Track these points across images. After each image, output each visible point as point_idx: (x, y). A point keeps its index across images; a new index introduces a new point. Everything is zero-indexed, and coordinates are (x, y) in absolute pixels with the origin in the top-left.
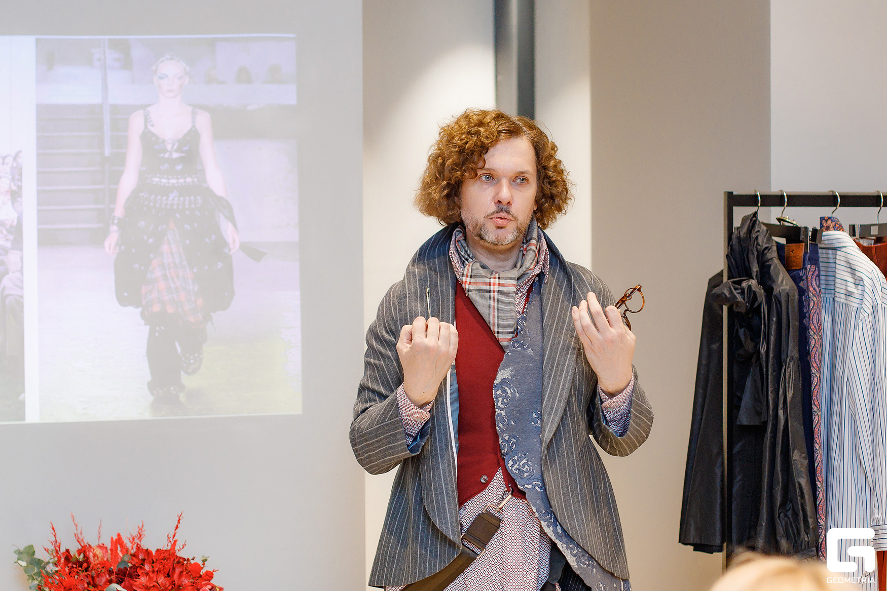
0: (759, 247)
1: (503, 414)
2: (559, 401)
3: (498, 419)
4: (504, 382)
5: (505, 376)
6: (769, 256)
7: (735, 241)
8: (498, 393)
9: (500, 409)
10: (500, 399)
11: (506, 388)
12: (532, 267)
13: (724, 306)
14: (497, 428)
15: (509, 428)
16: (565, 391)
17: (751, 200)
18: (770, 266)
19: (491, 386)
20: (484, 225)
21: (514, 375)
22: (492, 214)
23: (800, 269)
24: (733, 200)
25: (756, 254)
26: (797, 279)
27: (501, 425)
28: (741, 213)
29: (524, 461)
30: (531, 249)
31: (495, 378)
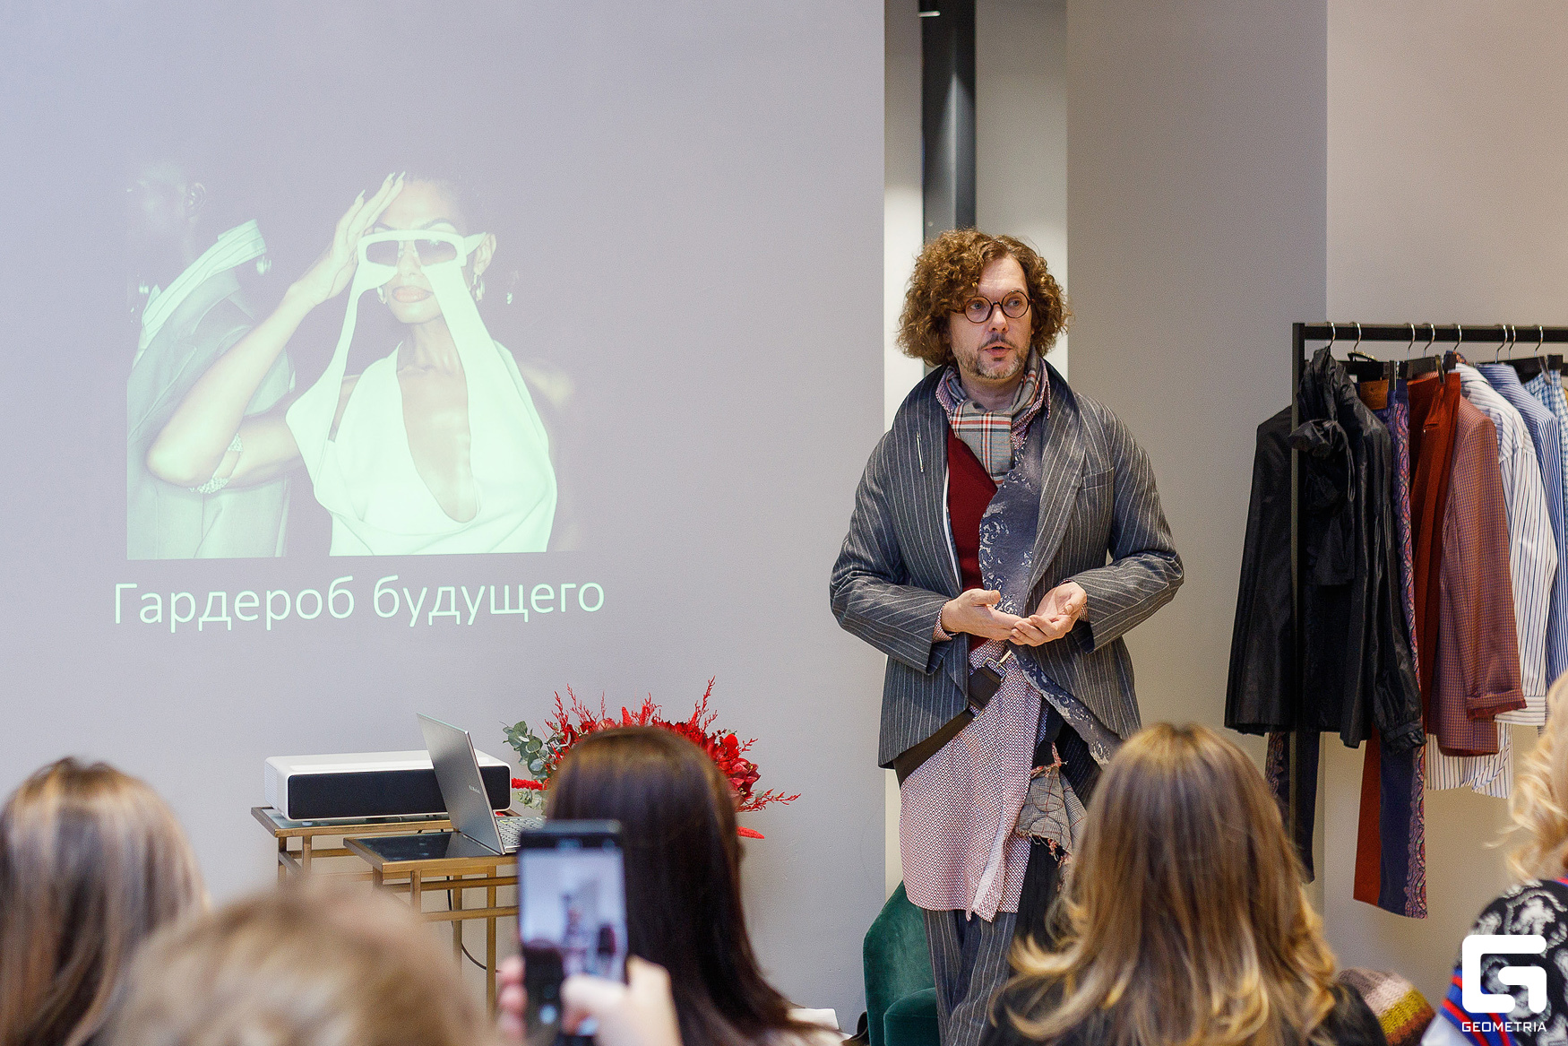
0: (1335, 385)
1: (989, 552)
2: (1053, 541)
3: (981, 556)
4: (994, 517)
5: (996, 511)
6: (1347, 395)
7: (1307, 378)
8: (985, 528)
9: (985, 545)
10: (987, 535)
11: (995, 523)
12: (1030, 401)
13: (1293, 450)
14: (980, 566)
15: (994, 567)
16: (1060, 532)
17: (1323, 332)
18: (1352, 406)
19: (979, 519)
20: (979, 358)
21: (1007, 511)
22: (986, 345)
23: (1384, 410)
24: (1303, 332)
25: (1332, 392)
26: (1384, 420)
27: (985, 563)
28: (1312, 347)
29: (1009, 603)
30: (1030, 381)
31: (984, 511)
